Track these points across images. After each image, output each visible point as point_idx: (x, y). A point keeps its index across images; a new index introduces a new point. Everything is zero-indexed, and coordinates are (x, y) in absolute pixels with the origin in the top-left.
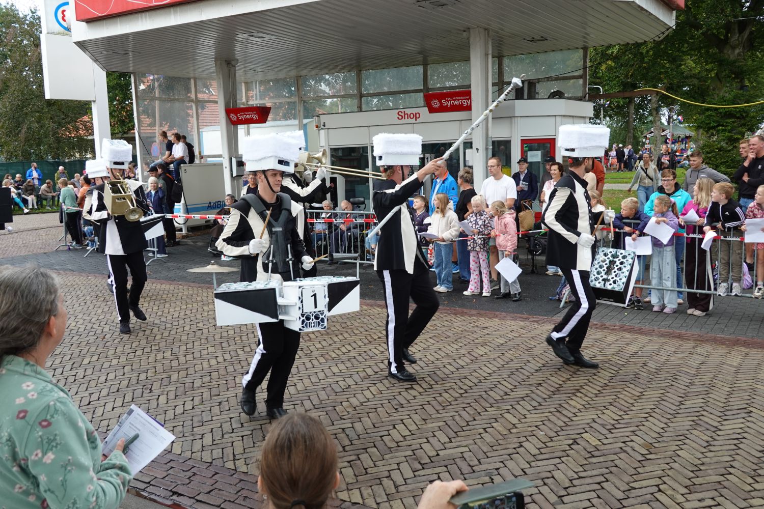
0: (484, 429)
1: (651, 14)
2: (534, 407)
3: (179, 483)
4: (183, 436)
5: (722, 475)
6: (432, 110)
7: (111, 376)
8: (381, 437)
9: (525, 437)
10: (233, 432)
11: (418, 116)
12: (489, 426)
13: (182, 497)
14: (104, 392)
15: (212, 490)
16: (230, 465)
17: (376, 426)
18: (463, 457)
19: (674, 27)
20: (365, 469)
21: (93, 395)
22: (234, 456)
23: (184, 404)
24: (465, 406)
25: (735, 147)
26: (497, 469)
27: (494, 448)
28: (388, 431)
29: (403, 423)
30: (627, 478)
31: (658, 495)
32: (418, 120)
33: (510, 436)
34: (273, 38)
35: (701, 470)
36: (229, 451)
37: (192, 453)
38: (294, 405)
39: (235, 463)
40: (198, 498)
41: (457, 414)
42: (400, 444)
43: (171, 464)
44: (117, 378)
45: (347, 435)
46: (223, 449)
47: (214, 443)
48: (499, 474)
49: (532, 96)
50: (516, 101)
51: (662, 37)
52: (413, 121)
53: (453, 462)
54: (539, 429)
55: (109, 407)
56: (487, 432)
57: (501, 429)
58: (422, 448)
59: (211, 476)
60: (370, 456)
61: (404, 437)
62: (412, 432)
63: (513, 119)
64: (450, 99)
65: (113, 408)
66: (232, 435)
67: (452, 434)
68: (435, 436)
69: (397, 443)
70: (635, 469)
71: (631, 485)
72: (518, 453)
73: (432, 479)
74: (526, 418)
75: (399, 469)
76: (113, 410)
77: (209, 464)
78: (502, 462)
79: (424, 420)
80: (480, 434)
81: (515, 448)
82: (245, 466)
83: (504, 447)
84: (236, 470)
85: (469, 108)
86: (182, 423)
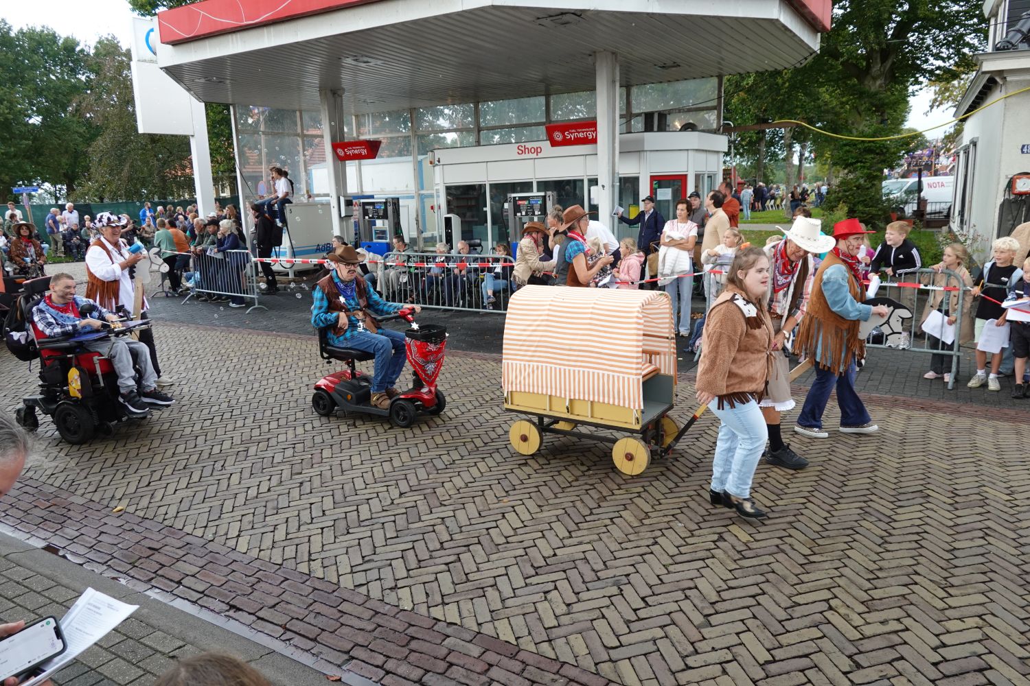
0: (611, 519)
1: (795, 35)
2: (669, 489)
3: (239, 593)
4: (253, 528)
5: (905, 585)
6: (554, 144)
7: (180, 449)
8: (487, 529)
9: (661, 530)
10: (311, 523)
11: (539, 150)
12: (617, 514)
13: (240, 612)
14: (169, 471)
15: (278, 604)
16: (303, 568)
17: (483, 514)
18: (585, 558)
19: (819, 52)
20: (466, 574)
21: (155, 474)
22: (310, 554)
23: (259, 485)
24: (588, 487)
25: (874, 185)
26: (628, 575)
27: (623, 545)
28: (496, 521)
29: (514, 511)
30: (789, 590)
31: (829, 614)
32: (540, 155)
33: (642, 529)
34: (379, 62)
35: (878, 578)
36: (304, 548)
37: (260, 551)
38: (387, 486)
39: (309, 565)
40: (260, 614)
41: (578, 498)
42: (509, 539)
43: (233, 567)
44: (187, 451)
45: (448, 527)
46: (297, 545)
47: (289, 537)
48: (630, 583)
49: (663, 128)
50: (645, 133)
51: (805, 63)
52: (534, 156)
53: (573, 565)
54: (677, 519)
55: (171, 489)
56: (614, 523)
57: (631, 519)
58: (536, 546)
59: (278, 582)
60: (473, 557)
61: (515, 529)
62: (525, 523)
63: (642, 154)
64: (574, 131)
65: (176, 490)
66: (311, 526)
67: (572, 527)
68: (551, 529)
69: (506, 537)
70: (796, 575)
71: (793, 599)
72: (652, 553)
73: (547, 590)
74: (660, 504)
75: (507, 574)
76: (174, 493)
77: (278, 567)
78: (633, 565)
79: (539, 506)
80: (606, 526)
81: (648, 546)
82: (322, 569)
83: (634, 544)
84: (309, 575)
85: (594, 141)
86: (252, 511)
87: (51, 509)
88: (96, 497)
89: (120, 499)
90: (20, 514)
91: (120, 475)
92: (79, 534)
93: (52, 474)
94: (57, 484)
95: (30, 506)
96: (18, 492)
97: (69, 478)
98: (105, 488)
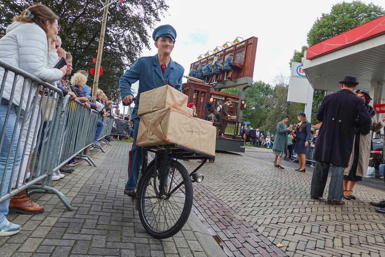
7: (296, 211)
14: (289, 219)
21: (281, 219)
44: (300, 213)
55: (291, 231)
65: (294, 233)
76: (293, 235)
87: (224, 217)
88: (248, 219)
89: (260, 225)
90: (210, 214)
91: (261, 212)
92: (233, 236)
93: (230, 201)
94: (231, 206)
95: (216, 212)
96: (214, 204)
97: (236, 205)
98: (253, 216)
